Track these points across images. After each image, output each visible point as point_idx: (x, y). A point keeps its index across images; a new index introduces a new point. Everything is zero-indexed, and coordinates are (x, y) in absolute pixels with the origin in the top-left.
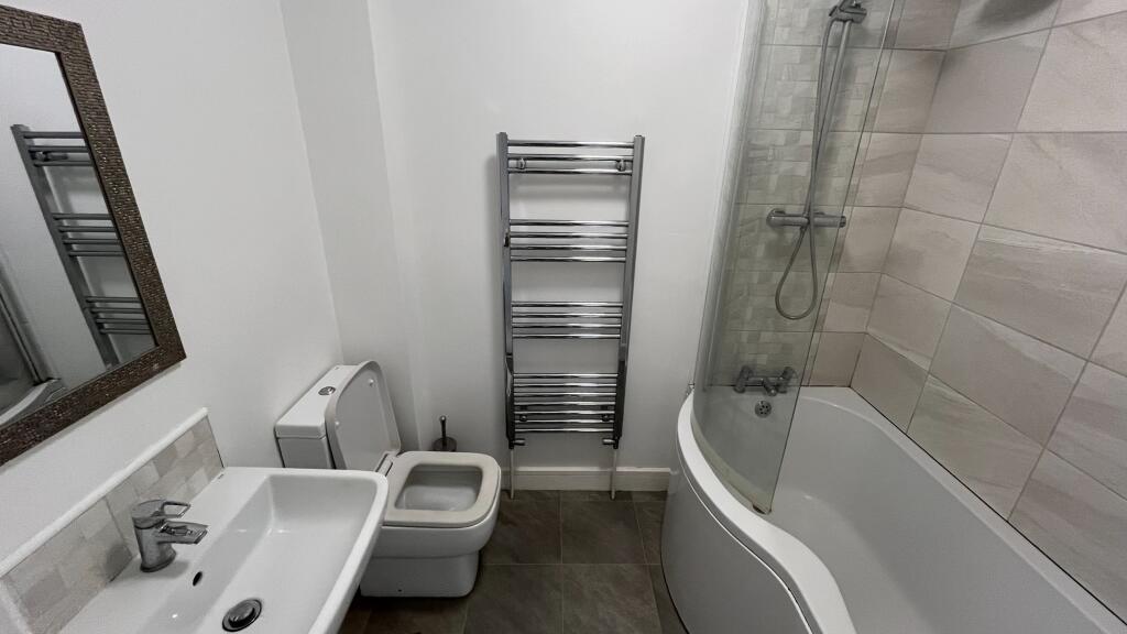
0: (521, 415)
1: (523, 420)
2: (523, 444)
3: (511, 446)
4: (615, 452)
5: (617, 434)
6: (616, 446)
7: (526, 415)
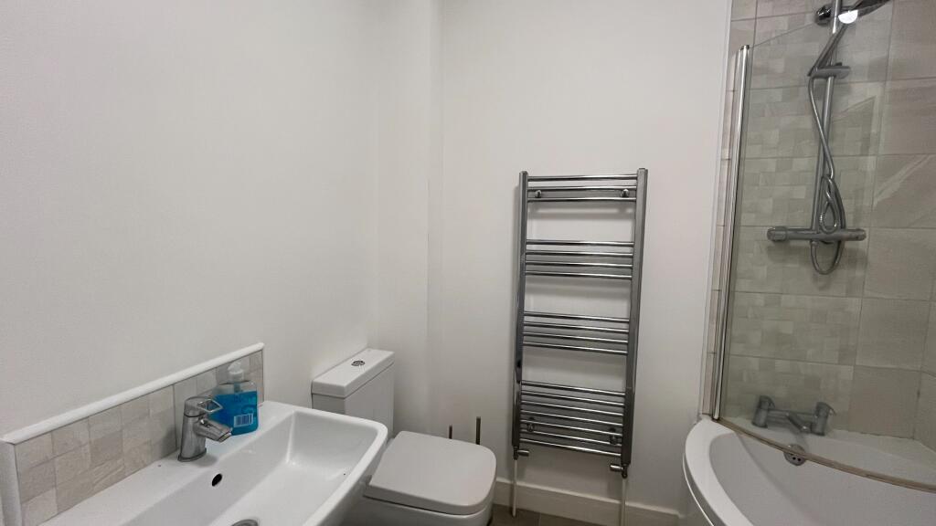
0: (528, 424)
1: (531, 430)
2: (527, 455)
3: (516, 455)
4: (624, 481)
5: (626, 460)
6: (624, 474)
7: (533, 425)
